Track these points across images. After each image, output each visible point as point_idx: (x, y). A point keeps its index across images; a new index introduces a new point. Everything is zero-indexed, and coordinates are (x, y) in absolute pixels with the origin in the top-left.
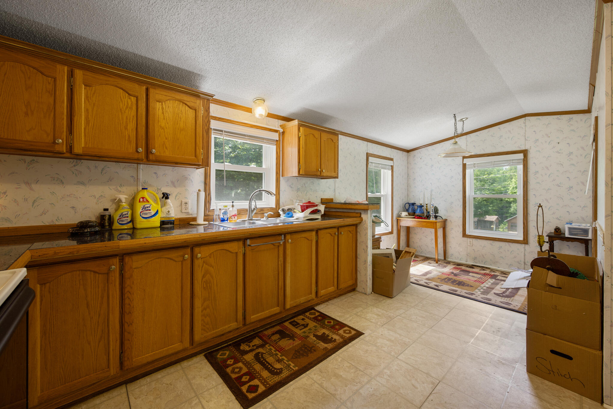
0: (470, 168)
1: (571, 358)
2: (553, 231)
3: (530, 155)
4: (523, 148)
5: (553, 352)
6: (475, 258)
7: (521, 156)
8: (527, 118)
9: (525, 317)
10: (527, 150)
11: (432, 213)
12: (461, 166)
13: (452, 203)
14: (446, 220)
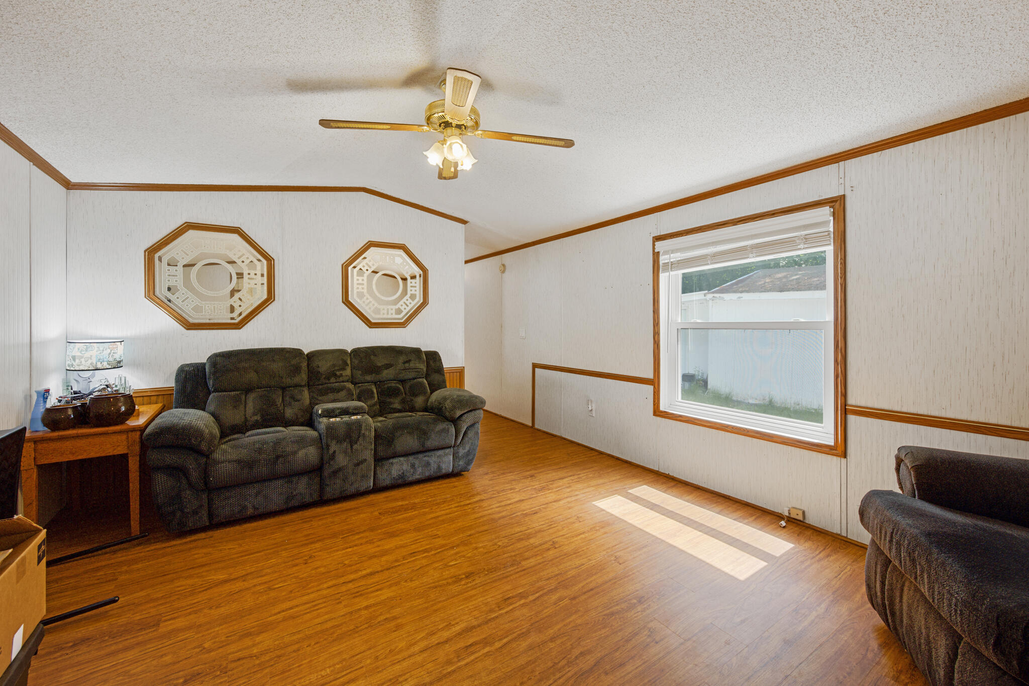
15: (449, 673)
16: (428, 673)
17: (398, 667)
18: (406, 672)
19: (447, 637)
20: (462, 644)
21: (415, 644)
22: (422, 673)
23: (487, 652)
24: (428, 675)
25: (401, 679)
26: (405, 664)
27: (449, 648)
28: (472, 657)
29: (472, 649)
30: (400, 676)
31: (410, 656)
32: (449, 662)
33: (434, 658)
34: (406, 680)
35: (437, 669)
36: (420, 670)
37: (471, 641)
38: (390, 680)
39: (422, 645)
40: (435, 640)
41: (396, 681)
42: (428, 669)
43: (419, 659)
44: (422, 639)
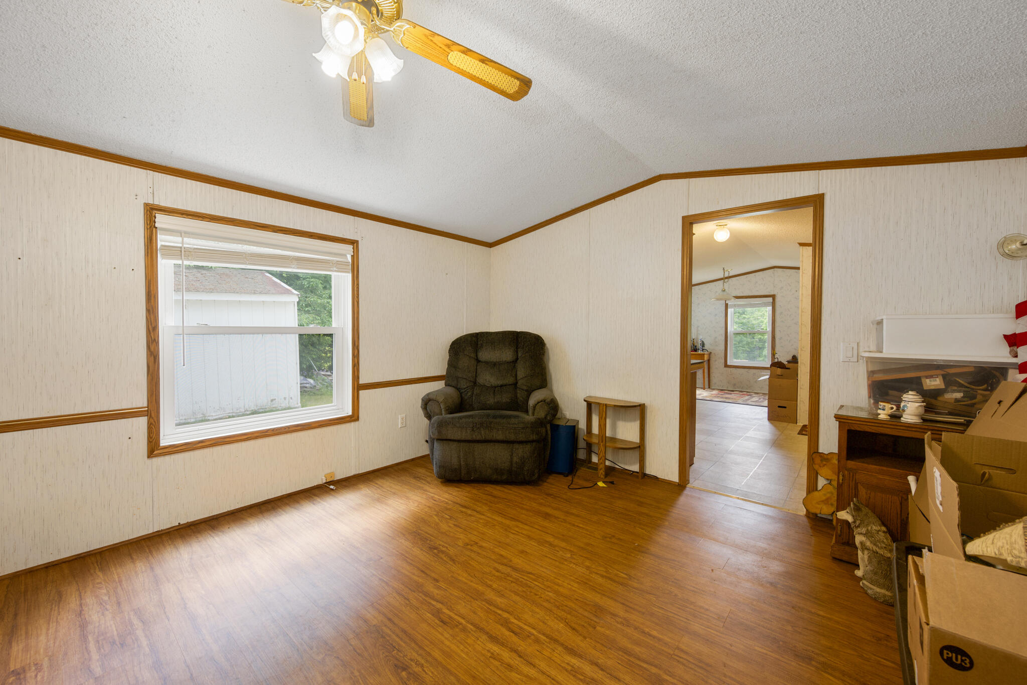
0: (731, 307)
1: (785, 407)
2: (791, 357)
3: (778, 299)
4: (772, 293)
5: (779, 407)
6: (735, 385)
7: (770, 299)
8: (775, 269)
9: (767, 408)
10: (775, 295)
11: (699, 346)
12: (724, 305)
13: (716, 338)
14: (711, 353)
15: (547, 637)
16: (554, 651)
17: (560, 677)
18: (561, 668)
19: (510, 653)
20: (515, 639)
21: (527, 676)
22: (556, 655)
23: (517, 620)
24: (555, 650)
25: (569, 668)
26: (553, 673)
27: (522, 646)
28: (526, 627)
29: (517, 630)
30: (566, 670)
31: (543, 673)
32: (537, 641)
33: (538, 653)
34: (568, 664)
35: (547, 646)
36: (554, 658)
37: (507, 633)
38: (574, 676)
39: (526, 669)
40: (516, 661)
41: (573, 671)
42: (550, 653)
43: (543, 665)
44: (520, 673)
